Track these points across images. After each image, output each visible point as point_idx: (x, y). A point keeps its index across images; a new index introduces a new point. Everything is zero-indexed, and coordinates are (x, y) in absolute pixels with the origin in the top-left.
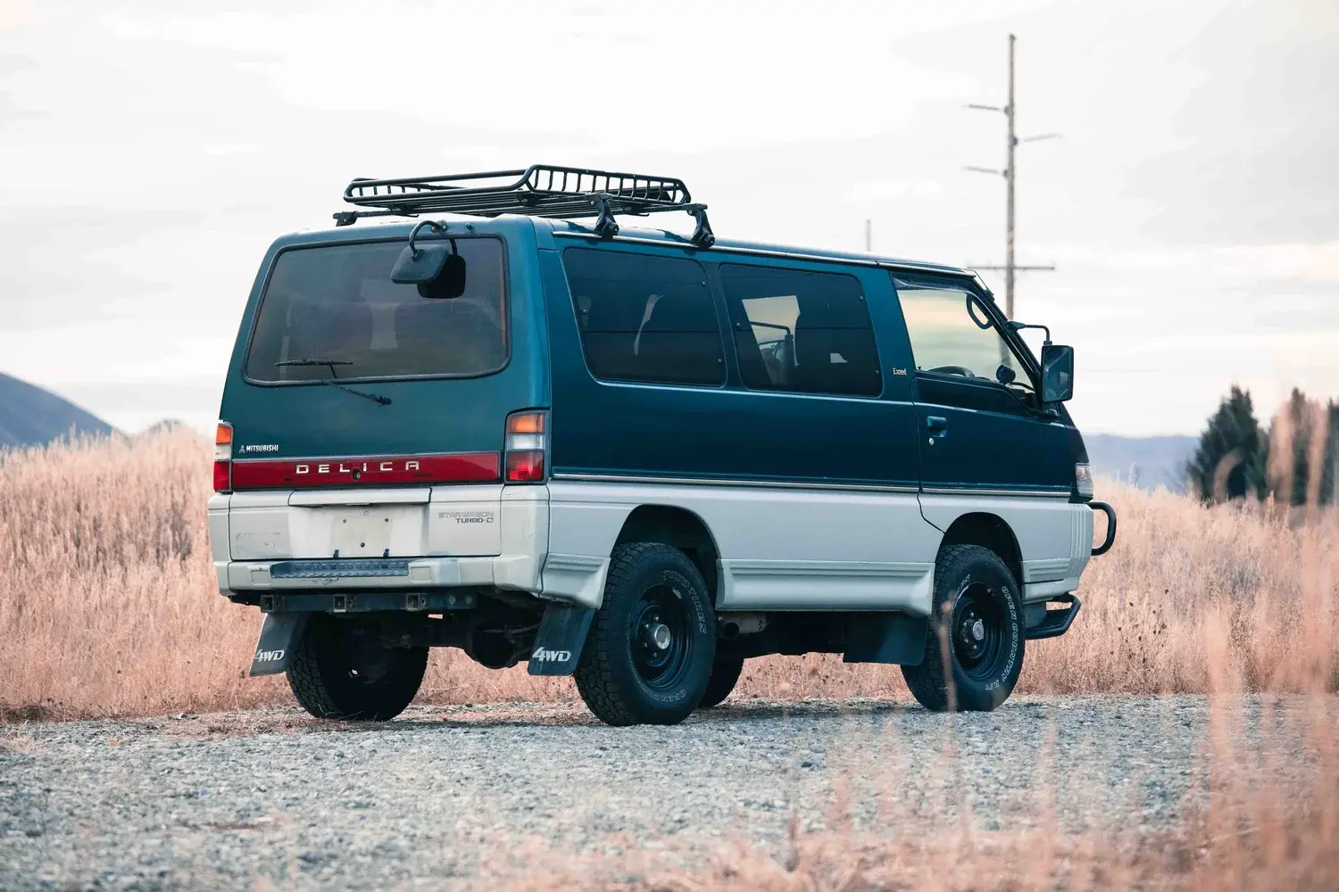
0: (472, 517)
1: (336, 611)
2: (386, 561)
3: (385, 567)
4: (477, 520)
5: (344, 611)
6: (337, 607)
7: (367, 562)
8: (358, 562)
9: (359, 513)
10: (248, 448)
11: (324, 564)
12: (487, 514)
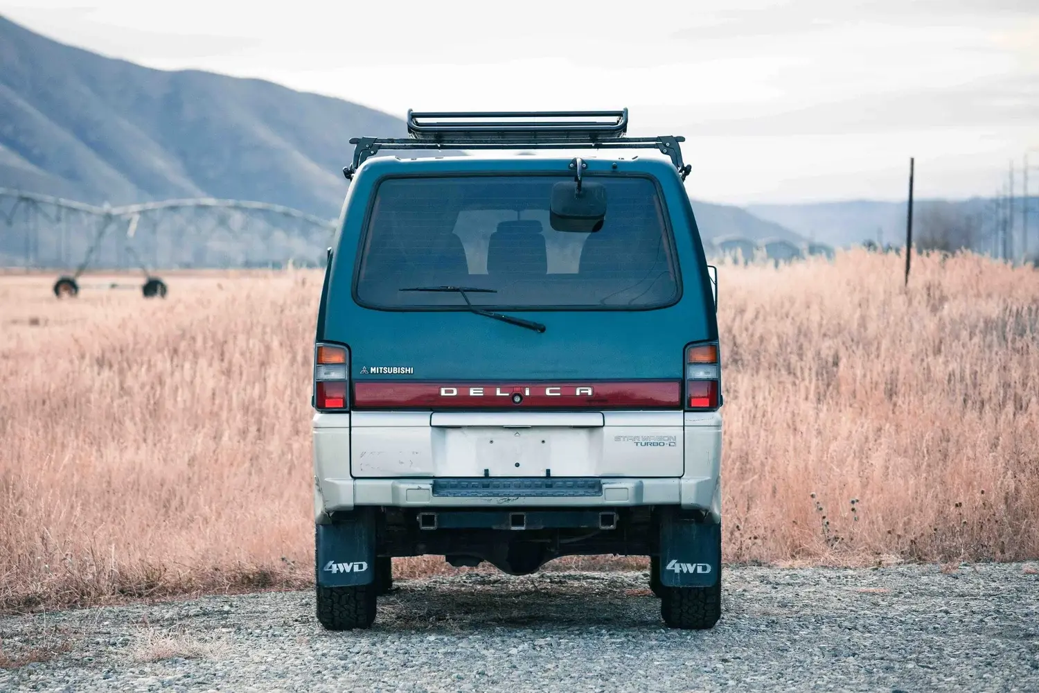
0: (652, 441)
1: (514, 528)
2: (548, 482)
3: (550, 486)
4: (658, 444)
5: (523, 528)
6: (514, 524)
7: (528, 482)
8: (515, 482)
9: (511, 433)
10: (373, 370)
11: (474, 483)
12: (669, 438)
